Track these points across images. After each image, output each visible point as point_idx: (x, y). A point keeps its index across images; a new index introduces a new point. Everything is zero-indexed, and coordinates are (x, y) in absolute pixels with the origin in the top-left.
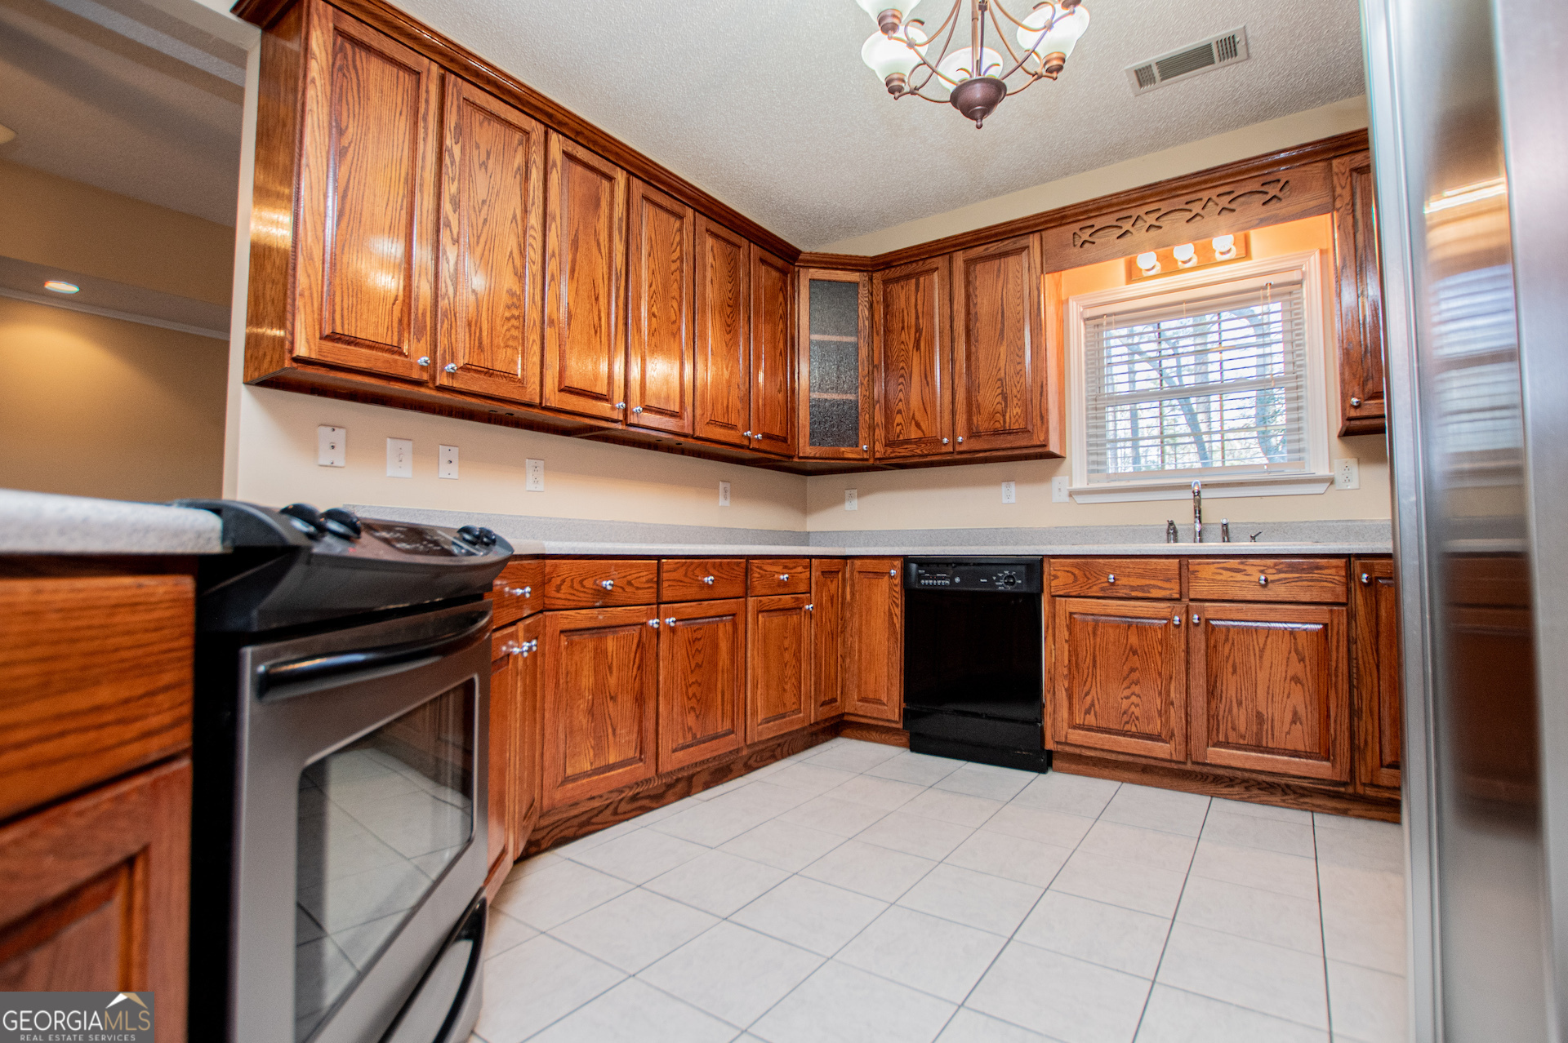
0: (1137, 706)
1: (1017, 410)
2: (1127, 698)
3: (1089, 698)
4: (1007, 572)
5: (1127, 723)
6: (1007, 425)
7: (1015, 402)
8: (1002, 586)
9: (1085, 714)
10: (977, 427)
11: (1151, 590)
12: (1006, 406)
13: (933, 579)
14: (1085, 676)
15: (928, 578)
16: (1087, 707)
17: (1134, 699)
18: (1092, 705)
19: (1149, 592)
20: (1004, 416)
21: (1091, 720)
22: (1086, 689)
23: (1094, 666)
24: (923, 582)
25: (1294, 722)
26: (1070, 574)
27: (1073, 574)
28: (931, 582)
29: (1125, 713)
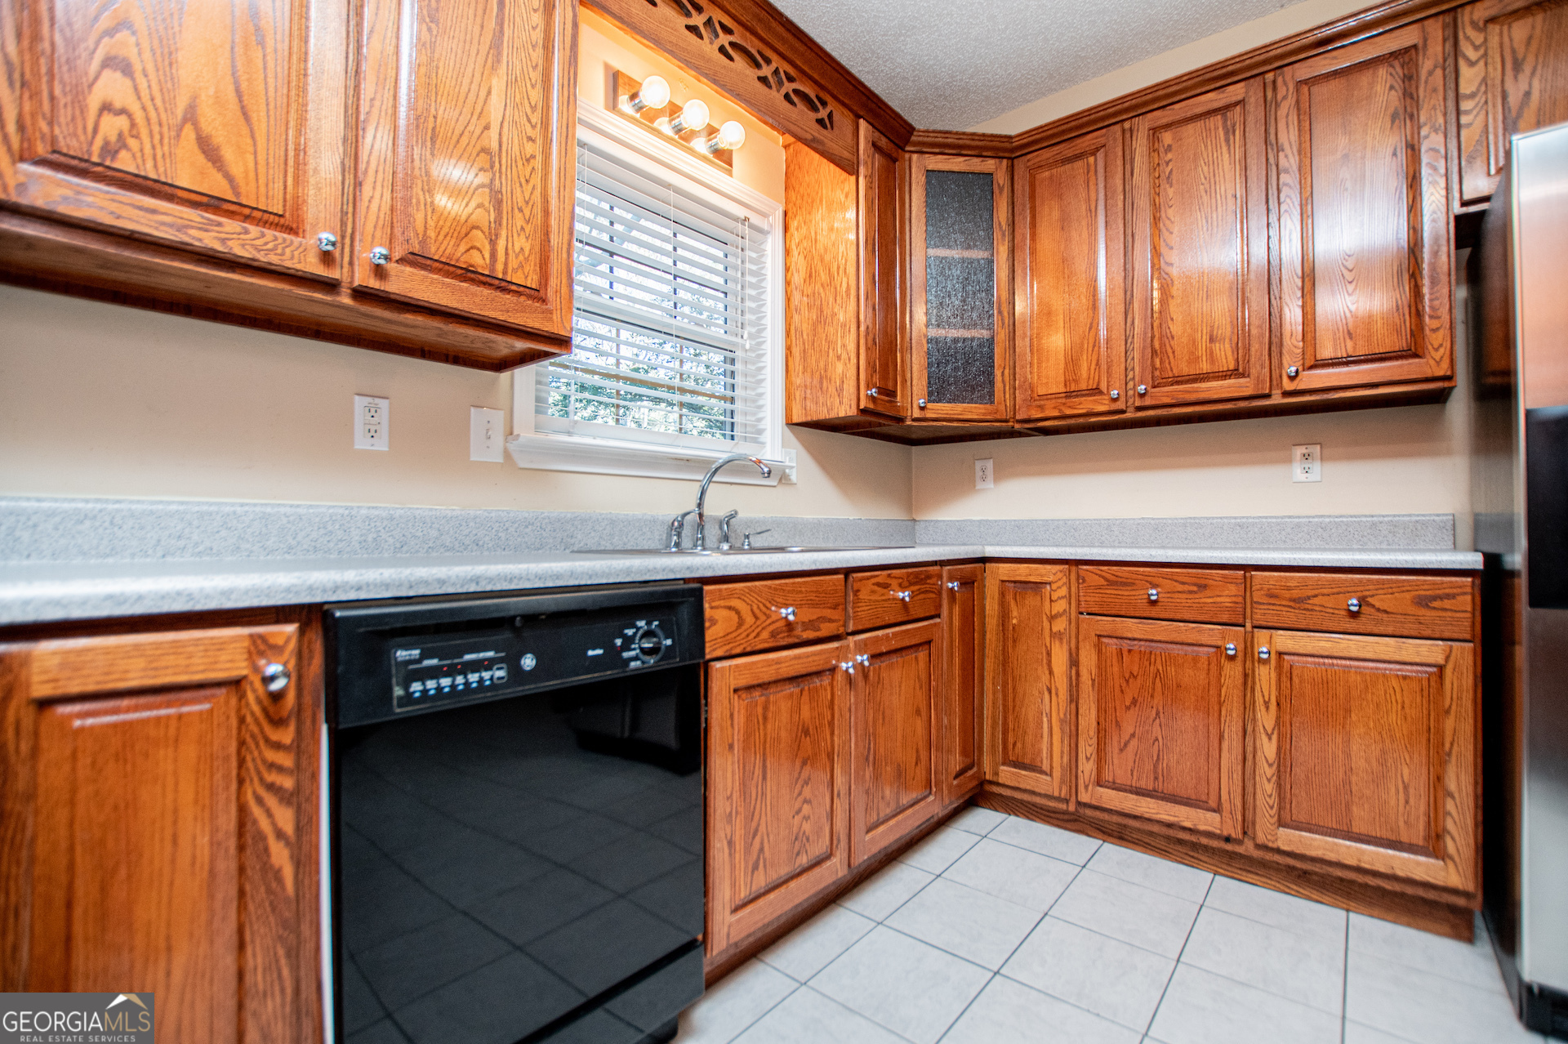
0: (806, 818)
1: (520, 242)
2: (798, 812)
3: (757, 840)
4: (641, 623)
5: (798, 854)
6: (500, 267)
7: (519, 222)
8: (636, 658)
9: (753, 872)
10: (423, 242)
11: (822, 626)
12: (498, 221)
13: (451, 672)
14: (753, 802)
15: (434, 673)
16: (755, 857)
17: (806, 809)
18: (761, 850)
19: (819, 630)
20: (493, 243)
21: (761, 881)
22: (754, 824)
23: (764, 778)
24: (416, 687)
25: (917, 764)
26: (733, 614)
27: (738, 612)
28: (445, 682)
29: (796, 839)
